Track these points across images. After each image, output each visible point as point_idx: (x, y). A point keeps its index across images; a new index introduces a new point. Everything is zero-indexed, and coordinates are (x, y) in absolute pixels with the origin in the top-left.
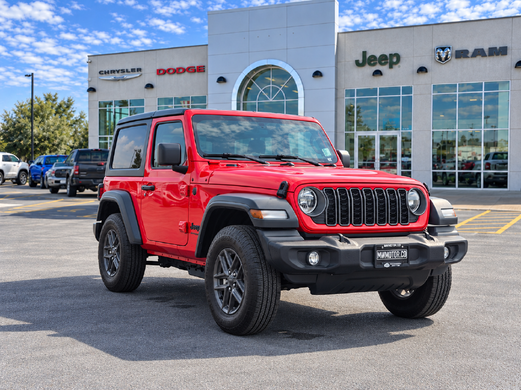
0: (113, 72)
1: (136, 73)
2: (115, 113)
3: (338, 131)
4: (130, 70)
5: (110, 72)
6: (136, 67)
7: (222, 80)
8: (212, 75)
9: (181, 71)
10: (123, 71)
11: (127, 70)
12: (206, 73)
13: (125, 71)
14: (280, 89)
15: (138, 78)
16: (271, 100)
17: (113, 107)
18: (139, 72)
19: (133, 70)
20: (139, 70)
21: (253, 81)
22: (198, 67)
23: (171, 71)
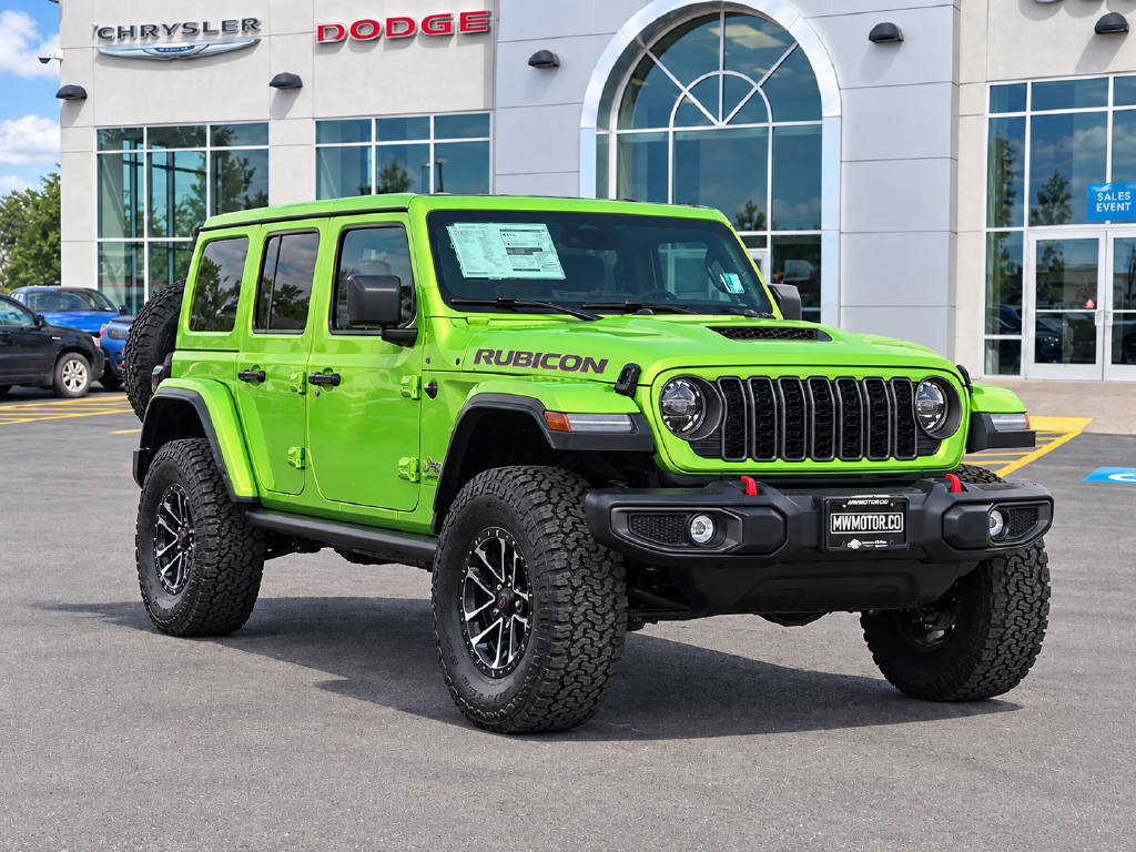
0: (150, 32)
1: (241, 33)
2: (151, 166)
3: (960, 228)
4: (218, 27)
5: (138, 31)
6: (240, 16)
7: (545, 62)
8: (514, 44)
9: (402, 29)
10: (190, 30)
11: (205, 25)
12: (490, 35)
13: (201, 27)
14: (757, 87)
15: (247, 53)
16: (721, 125)
17: (143, 149)
18: (250, 33)
20: (251, 25)
21: (655, 59)
22: (463, 16)
23: (365, 33)
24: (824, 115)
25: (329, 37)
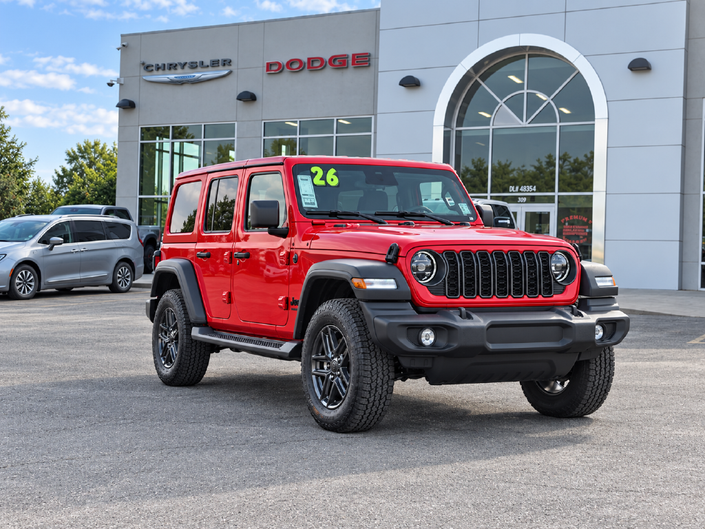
0: (172, 67)
1: (221, 67)
3: (686, 192)
4: (209, 63)
5: (167, 67)
6: (220, 57)
7: (410, 83)
9: (317, 64)
10: (193, 66)
11: (202, 63)
12: (372, 68)
13: (199, 64)
14: (549, 100)
15: (224, 80)
16: (525, 124)
18: (227, 67)
19: (215, 64)
20: (227, 63)
21: (481, 82)
22: (354, 55)
23: (295, 66)
24: (596, 117)
25: (274, 69)
